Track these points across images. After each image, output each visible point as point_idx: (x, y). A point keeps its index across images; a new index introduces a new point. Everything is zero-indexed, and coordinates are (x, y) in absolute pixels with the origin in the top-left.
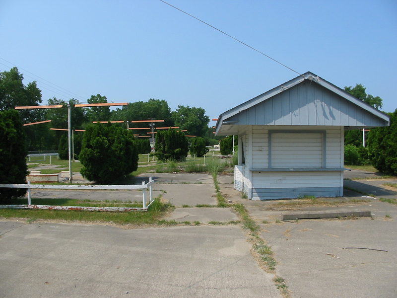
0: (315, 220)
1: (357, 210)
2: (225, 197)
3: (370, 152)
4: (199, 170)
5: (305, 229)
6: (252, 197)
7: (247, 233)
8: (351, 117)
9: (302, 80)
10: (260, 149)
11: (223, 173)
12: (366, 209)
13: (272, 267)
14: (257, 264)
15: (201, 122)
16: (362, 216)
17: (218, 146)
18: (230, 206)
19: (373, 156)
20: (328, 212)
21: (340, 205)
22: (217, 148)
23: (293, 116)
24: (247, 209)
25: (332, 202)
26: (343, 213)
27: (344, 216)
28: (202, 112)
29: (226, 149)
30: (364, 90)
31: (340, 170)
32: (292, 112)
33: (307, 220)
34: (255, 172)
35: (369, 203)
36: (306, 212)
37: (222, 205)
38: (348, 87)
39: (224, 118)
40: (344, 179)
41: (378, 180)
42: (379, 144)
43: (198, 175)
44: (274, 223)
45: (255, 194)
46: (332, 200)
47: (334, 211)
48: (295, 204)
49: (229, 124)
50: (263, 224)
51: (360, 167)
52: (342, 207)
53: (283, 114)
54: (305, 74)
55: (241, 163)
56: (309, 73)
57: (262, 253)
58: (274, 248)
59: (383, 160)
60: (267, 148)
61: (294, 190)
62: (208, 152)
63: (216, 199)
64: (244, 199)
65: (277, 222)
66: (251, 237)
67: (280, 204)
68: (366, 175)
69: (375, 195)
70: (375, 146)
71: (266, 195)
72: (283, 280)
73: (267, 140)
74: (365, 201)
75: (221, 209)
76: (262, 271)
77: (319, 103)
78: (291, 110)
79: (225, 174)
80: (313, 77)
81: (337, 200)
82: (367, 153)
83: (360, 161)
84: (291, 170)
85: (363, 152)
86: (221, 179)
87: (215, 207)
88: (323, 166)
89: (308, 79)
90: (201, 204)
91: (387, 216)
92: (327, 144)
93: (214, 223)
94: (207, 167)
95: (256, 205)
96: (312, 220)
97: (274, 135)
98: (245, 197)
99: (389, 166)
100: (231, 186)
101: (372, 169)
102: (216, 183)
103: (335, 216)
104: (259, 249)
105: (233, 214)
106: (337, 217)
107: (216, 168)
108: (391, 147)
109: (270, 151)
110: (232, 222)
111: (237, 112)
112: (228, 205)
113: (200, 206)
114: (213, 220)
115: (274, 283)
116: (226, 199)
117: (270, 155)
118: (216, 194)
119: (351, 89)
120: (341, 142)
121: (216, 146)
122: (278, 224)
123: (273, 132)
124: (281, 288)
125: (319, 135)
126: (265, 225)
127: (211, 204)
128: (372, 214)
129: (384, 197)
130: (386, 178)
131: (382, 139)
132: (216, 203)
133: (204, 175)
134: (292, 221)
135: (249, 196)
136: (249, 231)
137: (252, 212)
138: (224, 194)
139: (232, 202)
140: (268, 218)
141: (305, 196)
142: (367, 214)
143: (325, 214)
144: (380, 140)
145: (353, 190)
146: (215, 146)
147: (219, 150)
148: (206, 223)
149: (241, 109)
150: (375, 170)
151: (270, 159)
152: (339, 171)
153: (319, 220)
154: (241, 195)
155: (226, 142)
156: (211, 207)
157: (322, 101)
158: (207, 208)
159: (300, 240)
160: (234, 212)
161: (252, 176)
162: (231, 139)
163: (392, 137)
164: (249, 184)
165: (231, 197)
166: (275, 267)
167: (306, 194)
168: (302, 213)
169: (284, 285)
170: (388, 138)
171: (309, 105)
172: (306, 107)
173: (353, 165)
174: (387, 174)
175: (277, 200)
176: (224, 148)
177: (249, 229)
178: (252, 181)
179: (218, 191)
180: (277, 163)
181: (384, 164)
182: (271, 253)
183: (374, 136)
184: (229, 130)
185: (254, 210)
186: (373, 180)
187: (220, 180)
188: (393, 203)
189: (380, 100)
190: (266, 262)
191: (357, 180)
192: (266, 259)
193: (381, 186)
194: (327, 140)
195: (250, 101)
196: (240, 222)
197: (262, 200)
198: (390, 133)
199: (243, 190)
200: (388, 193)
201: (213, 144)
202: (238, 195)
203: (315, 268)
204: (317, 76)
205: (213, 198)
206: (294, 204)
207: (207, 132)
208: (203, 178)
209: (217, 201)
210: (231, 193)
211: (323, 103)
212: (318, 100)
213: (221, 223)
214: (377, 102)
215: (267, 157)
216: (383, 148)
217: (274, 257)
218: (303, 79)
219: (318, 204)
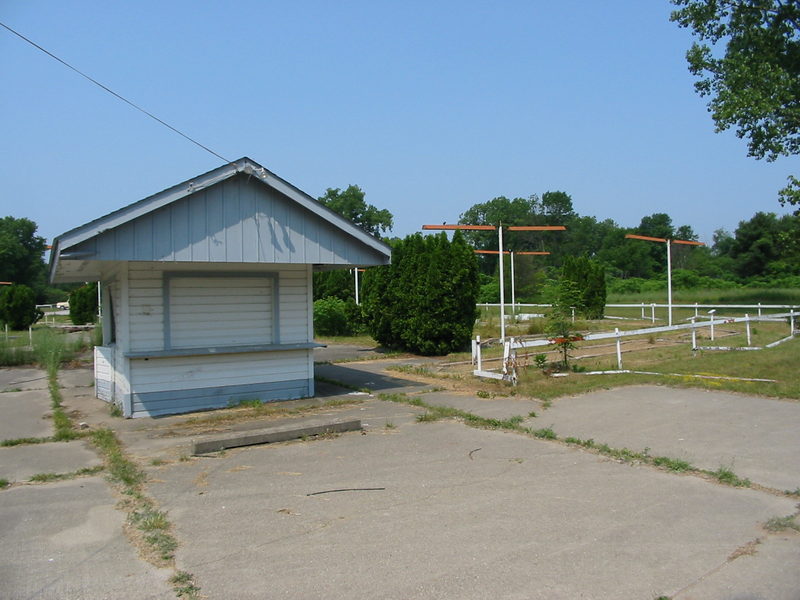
0: (258, 447)
1: (335, 421)
2: (74, 416)
3: (366, 312)
4: (14, 360)
5: (238, 468)
6: (133, 412)
7: (118, 490)
8: (324, 246)
9: (231, 172)
10: (147, 310)
11: (73, 363)
12: (353, 417)
13: (169, 553)
14: (136, 552)
15: (26, 252)
16: (346, 430)
17: (67, 304)
18: (82, 436)
19: (371, 318)
20: (283, 429)
21: (307, 414)
22: (65, 309)
23: (212, 244)
24: (121, 438)
25: (292, 409)
26: (311, 429)
27: (314, 434)
28: (28, 228)
29: (84, 311)
30: (362, 196)
31: (306, 347)
32: (211, 234)
33: (243, 449)
34: (136, 359)
35: (361, 405)
36: (242, 434)
37: (63, 436)
38: (334, 189)
39: (63, 246)
40: (315, 364)
41: (379, 361)
42: (380, 295)
43: (14, 371)
44: (177, 463)
45: (139, 405)
46: (294, 406)
47: (295, 427)
48: (221, 419)
49: (76, 258)
50: (153, 468)
51: (351, 338)
52: (312, 417)
53: (192, 240)
54: (238, 161)
55: (109, 341)
56: (246, 159)
57: (147, 528)
58: (175, 514)
59: (387, 325)
60: (160, 309)
61: (219, 392)
62: (41, 318)
63: (51, 422)
64: (116, 418)
65: (182, 460)
66: (126, 497)
67: (191, 422)
68: (358, 353)
69: (371, 389)
70: (373, 298)
71: (161, 405)
72: (189, 577)
73: (159, 292)
74: (353, 403)
75: (63, 444)
76: (147, 565)
77: (263, 219)
78: (208, 232)
79: (78, 367)
80: (254, 168)
81: (303, 404)
82: (359, 313)
83: (350, 328)
84: (212, 351)
85: (354, 311)
86: (66, 378)
87: (50, 441)
88: (274, 341)
89: (243, 172)
90: (15, 438)
91: (388, 426)
92: (282, 298)
93: (43, 478)
94: (35, 353)
95: (140, 427)
96: (253, 447)
97: (174, 282)
98: (117, 413)
99: (398, 334)
100: (89, 392)
101: (370, 342)
102: (54, 387)
103: (296, 435)
104: (141, 523)
105: (88, 452)
106: (299, 436)
107: (56, 354)
108: (399, 300)
109: (166, 314)
110: (86, 471)
111: (93, 232)
112: (78, 435)
113: (12, 444)
114: (40, 472)
115: (173, 586)
116: (75, 422)
117: (166, 322)
118: (52, 412)
119: (339, 193)
120: (307, 294)
121: (62, 304)
122: (184, 463)
123: (173, 276)
124: (185, 595)
125: (265, 282)
126: (158, 468)
127: (39, 436)
128: (363, 425)
129: (385, 392)
130: (393, 357)
131: (385, 286)
132: (51, 431)
133: (28, 370)
134: (212, 454)
135: (126, 412)
136: (122, 486)
137: (131, 445)
138: (71, 409)
139: (87, 427)
140: (164, 453)
141: (241, 401)
142: (356, 426)
143: (278, 433)
144: (382, 289)
145: (333, 383)
146: (59, 305)
147: (67, 312)
148: (24, 481)
149: (102, 228)
150: (376, 344)
151: (167, 331)
152: (305, 349)
153: (266, 446)
154: (109, 409)
155: (82, 295)
156: (38, 442)
157: (269, 216)
158: (30, 446)
159: (228, 491)
160: (91, 449)
161: (131, 368)
162: (94, 290)
163: (401, 283)
164: (124, 387)
165: (86, 416)
166: (175, 553)
167: (244, 397)
168: (233, 436)
169: (191, 587)
170: (395, 285)
171: (228, 230)
172: (238, 226)
173: (339, 335)
174: (395, 349)
175: (185, 413)
176: (80, 308)
177: (122, 482)
178: (131, 379)
179: (57, 406)
180: (183, 339)
181: (390, 331)
182: (167, 526)
183: (371, 281)
184: (79, 270)
185: (137, 440)
186: (371, 362)
187: (63, 381)
188: (401, 401)
189: (389, 217)
190: (155, 545)
191: (342, 364)
192: (155, 539)
193: (384, 372)
194: (282, 290)
195: (123, 211)
196: (102, 469)
197: (154, 418)
198: (398, 276)
199: (113, 399)
200: (394, 383)
201: (54, 301)
202: (103, 411)
203: (254, 542)
204: (260, 166)
205: (45, 421)
206: (219, 419)
207: (41, 274)
208: (24, 379)
209: (53, 429)
210: (87, 406)
211: (272, 219)
212: (262, 214)
213: (60, 476)
214: (385, 218)
215: (161, 326)
216: (387, 302)
217: (172, 533)
218: (235, 171)
219: (266, 414)
